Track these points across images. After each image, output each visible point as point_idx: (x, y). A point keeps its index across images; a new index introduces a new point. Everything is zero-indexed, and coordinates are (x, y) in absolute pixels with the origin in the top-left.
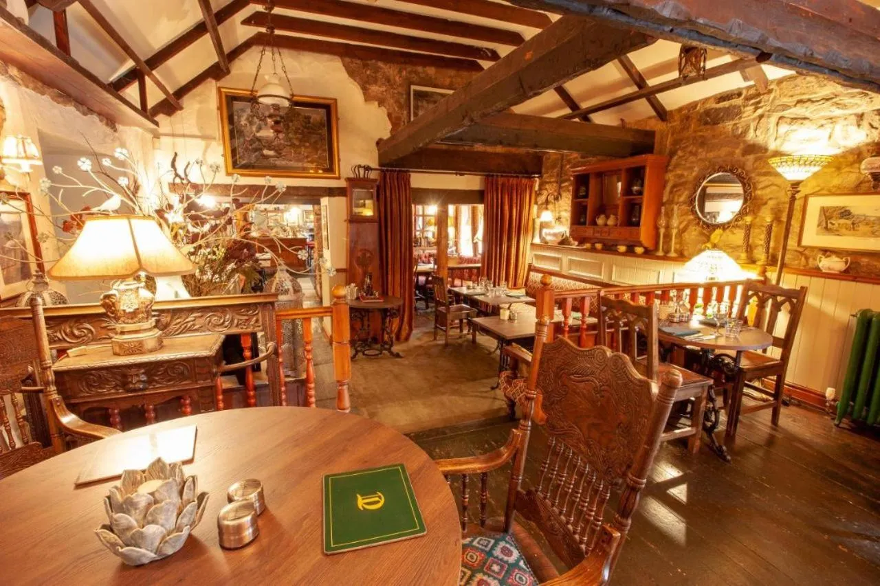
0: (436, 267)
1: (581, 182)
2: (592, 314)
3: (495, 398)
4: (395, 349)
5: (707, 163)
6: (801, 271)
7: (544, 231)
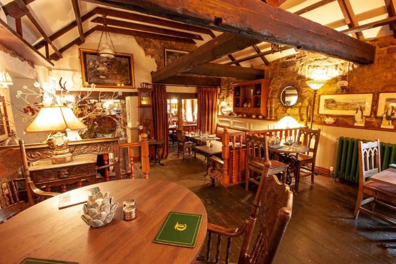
0: (177, 126)
1: (237, 89)
2: (243, 143)
3: (206, 180)
4: (161, 162)
5: (284, 82)
6: (319, 123)
7: (223, 110)
